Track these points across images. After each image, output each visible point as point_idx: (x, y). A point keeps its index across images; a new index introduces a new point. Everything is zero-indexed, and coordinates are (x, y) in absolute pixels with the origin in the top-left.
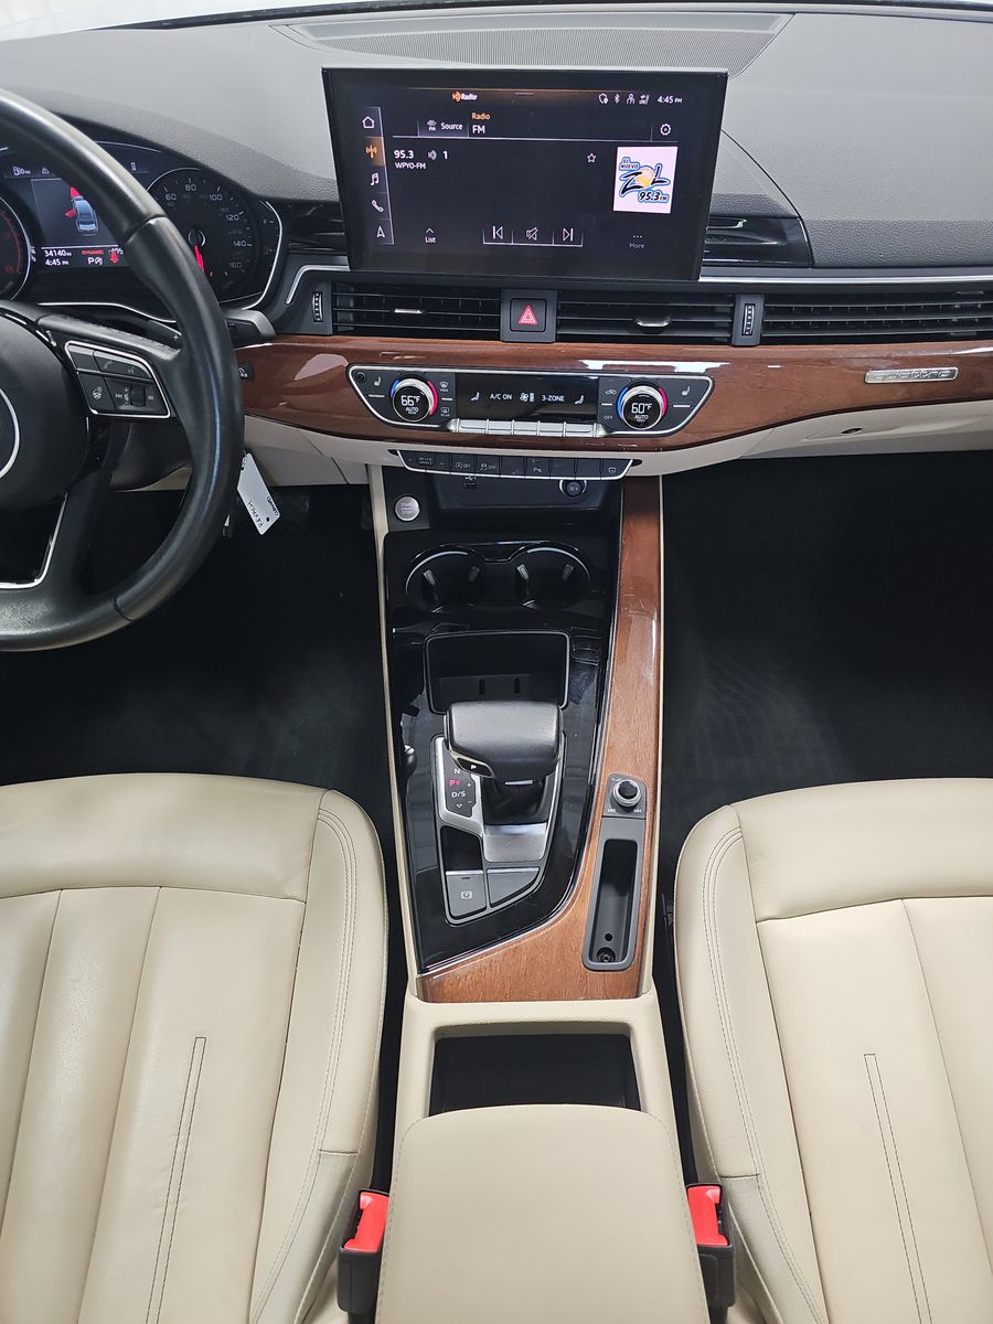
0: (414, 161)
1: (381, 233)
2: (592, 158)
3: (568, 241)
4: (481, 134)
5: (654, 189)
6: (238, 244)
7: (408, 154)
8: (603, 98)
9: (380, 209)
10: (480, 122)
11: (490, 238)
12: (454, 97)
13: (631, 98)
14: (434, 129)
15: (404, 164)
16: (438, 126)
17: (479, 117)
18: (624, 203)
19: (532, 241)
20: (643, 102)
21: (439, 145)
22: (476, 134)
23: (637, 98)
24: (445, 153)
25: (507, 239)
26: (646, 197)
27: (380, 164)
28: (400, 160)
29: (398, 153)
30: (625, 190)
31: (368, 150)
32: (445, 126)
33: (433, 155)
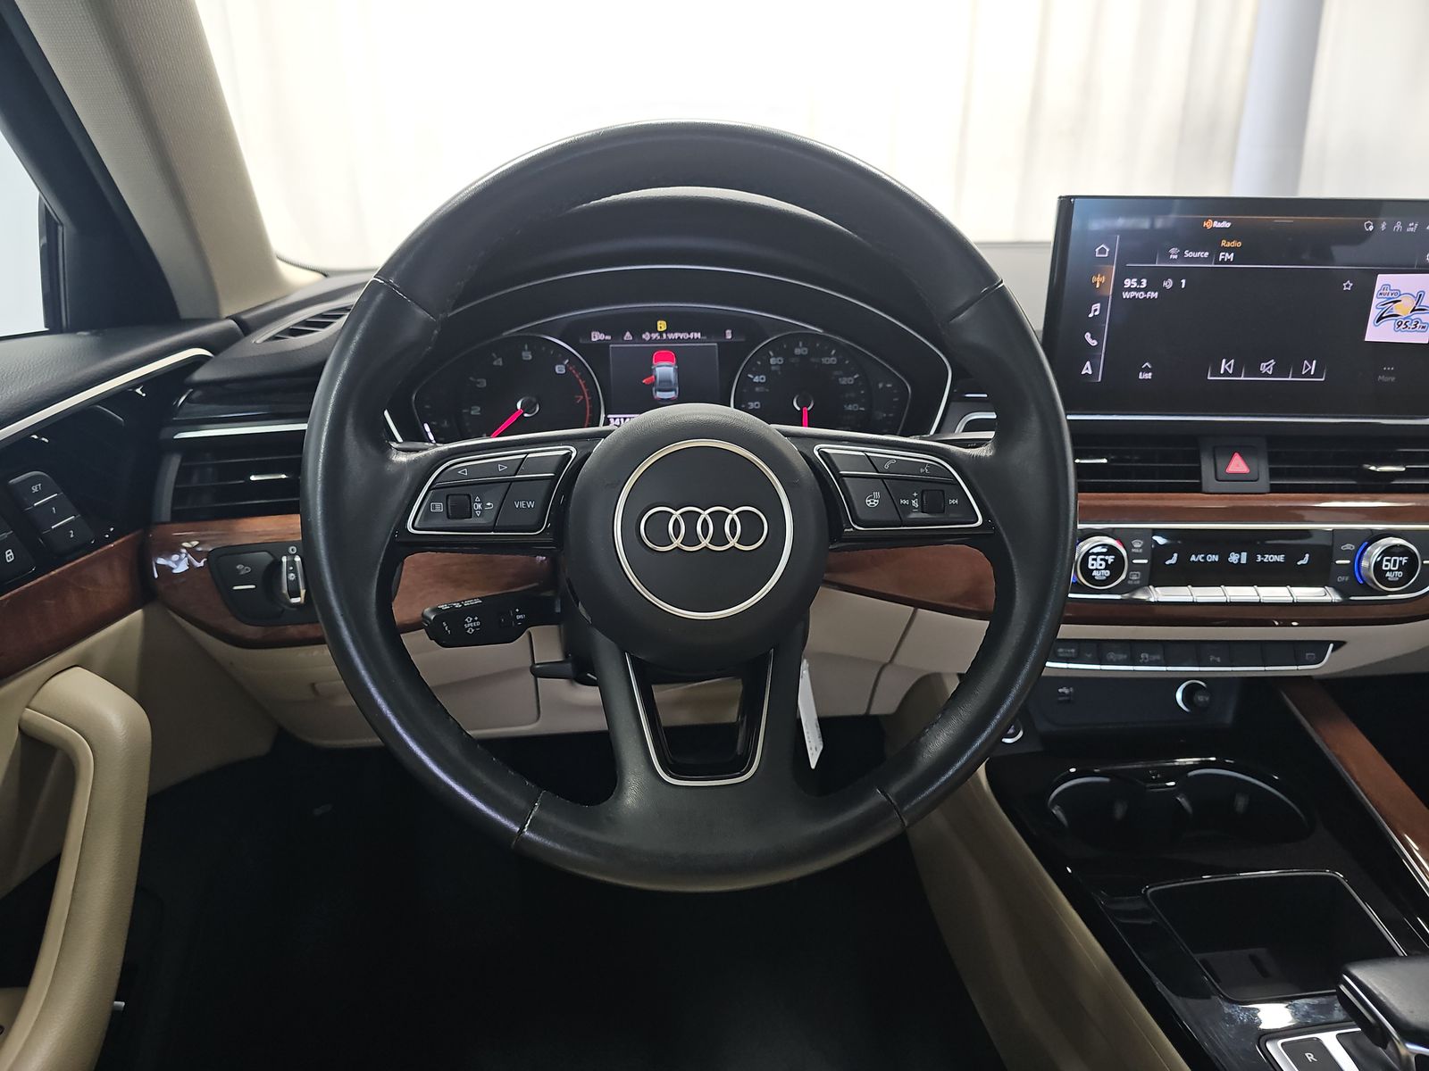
0: (1146, 290)
1: (1087, 369)
2: (1348, 286)
3: (1308, 375)
4: (1229, 262)
5: (1413, 317)
6: (850, 407)
7: (1139, 283)
8: (1368, 225)
9: (1094, 343)
10: (1229, 250)
11: (1216, 372)
12: (1205, 224)
13: (1399, 226)
14: (1176, 257)
15: (1133, 294)
16: (1181, 254)
17: (1229, 245)
18: (1377, 332)
19: (1266, 375)
20: (1412, 229)
21: (1176, 274)
22: (1223, 262)
23: (1405, 226)
24: (1183, 281)
25: (1237, 372)
26: (1403, 326)
27: (1105, 294)
28: (1130, 289)
29: (1128, 283)
30: (1380, 318)
31: (1093, 280)
32: (1188, 254)
33: (1168, 284)
